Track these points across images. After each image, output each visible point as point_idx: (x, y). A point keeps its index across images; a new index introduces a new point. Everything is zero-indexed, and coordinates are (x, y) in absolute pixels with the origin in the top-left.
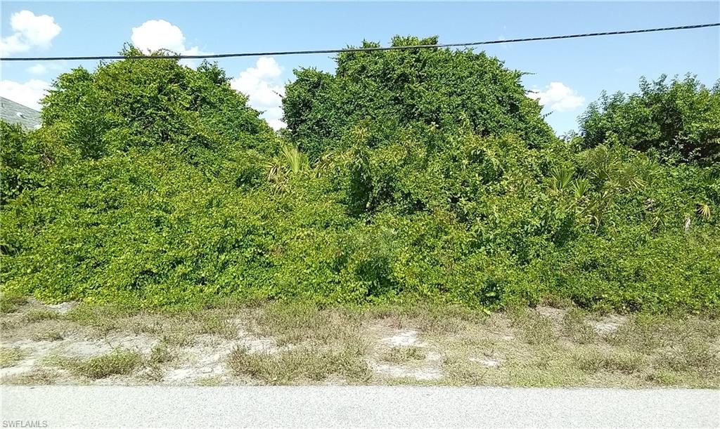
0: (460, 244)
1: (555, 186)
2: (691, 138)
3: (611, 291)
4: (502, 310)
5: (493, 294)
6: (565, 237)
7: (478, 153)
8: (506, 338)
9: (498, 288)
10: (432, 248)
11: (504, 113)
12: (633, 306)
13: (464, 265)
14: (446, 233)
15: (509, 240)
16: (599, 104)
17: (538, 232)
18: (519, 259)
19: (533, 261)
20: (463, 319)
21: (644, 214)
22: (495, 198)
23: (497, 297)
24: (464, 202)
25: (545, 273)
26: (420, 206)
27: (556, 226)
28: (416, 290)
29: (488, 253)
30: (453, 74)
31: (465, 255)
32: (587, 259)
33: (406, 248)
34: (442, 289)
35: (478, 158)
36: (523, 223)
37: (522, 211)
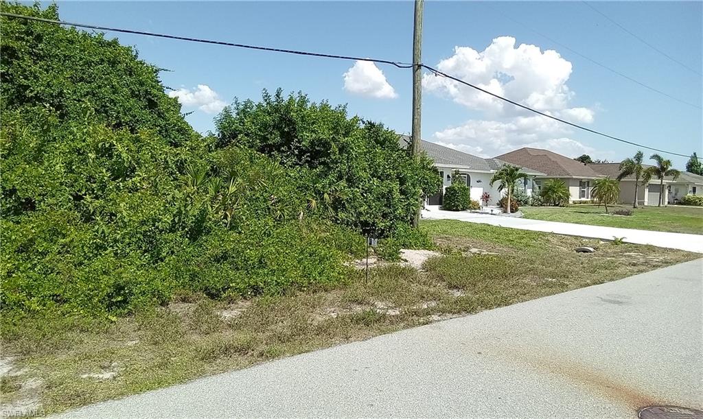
0: (83, 247)
1: (190, 183)
2: (304, 146)
3: (239, 279)
4: (130, 313)
5: (120, 299)
6: (199, 232)
7: (107, 146)
8: (130, 344)
9: (127, 292)
10: (44, 254)
11: (142, 108)
12: (257, 291)
13: (87, 270)
14: (64, 236)
15: (139, 239)
16: (232, 109)
17: (172, 229)
18: (152, 257)
19: (167, 259)
20: (82, 331)
21: (269, 209)
22: (126, 195)
23: (125, 301)
24: (89, 200)
25: (178, 269)
26: (30, 205)
27: (190, 222)
28: (21, 306)
29: (116, 254)
30: (81, 59)
31: (89, 259)
32: (219, 252)
33: (7, 256)
34: (59, 300)
35: (107, 152)
36: (154, 220)
37: (153, 207)
